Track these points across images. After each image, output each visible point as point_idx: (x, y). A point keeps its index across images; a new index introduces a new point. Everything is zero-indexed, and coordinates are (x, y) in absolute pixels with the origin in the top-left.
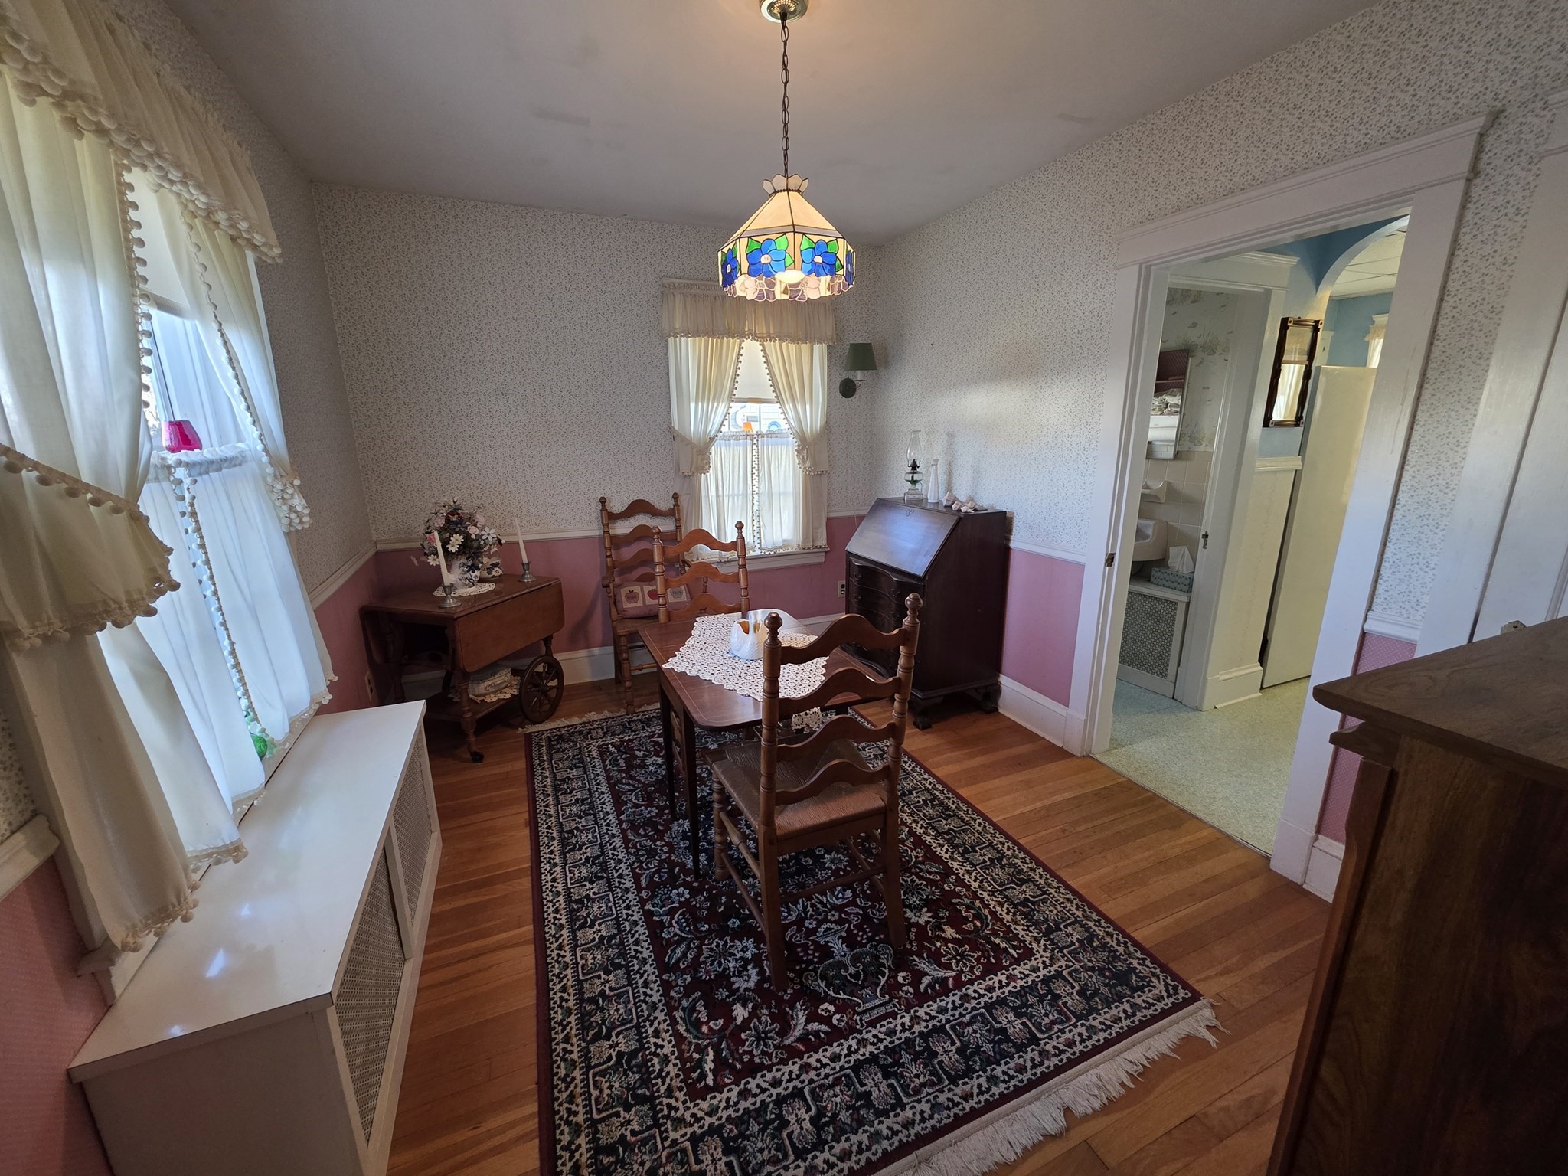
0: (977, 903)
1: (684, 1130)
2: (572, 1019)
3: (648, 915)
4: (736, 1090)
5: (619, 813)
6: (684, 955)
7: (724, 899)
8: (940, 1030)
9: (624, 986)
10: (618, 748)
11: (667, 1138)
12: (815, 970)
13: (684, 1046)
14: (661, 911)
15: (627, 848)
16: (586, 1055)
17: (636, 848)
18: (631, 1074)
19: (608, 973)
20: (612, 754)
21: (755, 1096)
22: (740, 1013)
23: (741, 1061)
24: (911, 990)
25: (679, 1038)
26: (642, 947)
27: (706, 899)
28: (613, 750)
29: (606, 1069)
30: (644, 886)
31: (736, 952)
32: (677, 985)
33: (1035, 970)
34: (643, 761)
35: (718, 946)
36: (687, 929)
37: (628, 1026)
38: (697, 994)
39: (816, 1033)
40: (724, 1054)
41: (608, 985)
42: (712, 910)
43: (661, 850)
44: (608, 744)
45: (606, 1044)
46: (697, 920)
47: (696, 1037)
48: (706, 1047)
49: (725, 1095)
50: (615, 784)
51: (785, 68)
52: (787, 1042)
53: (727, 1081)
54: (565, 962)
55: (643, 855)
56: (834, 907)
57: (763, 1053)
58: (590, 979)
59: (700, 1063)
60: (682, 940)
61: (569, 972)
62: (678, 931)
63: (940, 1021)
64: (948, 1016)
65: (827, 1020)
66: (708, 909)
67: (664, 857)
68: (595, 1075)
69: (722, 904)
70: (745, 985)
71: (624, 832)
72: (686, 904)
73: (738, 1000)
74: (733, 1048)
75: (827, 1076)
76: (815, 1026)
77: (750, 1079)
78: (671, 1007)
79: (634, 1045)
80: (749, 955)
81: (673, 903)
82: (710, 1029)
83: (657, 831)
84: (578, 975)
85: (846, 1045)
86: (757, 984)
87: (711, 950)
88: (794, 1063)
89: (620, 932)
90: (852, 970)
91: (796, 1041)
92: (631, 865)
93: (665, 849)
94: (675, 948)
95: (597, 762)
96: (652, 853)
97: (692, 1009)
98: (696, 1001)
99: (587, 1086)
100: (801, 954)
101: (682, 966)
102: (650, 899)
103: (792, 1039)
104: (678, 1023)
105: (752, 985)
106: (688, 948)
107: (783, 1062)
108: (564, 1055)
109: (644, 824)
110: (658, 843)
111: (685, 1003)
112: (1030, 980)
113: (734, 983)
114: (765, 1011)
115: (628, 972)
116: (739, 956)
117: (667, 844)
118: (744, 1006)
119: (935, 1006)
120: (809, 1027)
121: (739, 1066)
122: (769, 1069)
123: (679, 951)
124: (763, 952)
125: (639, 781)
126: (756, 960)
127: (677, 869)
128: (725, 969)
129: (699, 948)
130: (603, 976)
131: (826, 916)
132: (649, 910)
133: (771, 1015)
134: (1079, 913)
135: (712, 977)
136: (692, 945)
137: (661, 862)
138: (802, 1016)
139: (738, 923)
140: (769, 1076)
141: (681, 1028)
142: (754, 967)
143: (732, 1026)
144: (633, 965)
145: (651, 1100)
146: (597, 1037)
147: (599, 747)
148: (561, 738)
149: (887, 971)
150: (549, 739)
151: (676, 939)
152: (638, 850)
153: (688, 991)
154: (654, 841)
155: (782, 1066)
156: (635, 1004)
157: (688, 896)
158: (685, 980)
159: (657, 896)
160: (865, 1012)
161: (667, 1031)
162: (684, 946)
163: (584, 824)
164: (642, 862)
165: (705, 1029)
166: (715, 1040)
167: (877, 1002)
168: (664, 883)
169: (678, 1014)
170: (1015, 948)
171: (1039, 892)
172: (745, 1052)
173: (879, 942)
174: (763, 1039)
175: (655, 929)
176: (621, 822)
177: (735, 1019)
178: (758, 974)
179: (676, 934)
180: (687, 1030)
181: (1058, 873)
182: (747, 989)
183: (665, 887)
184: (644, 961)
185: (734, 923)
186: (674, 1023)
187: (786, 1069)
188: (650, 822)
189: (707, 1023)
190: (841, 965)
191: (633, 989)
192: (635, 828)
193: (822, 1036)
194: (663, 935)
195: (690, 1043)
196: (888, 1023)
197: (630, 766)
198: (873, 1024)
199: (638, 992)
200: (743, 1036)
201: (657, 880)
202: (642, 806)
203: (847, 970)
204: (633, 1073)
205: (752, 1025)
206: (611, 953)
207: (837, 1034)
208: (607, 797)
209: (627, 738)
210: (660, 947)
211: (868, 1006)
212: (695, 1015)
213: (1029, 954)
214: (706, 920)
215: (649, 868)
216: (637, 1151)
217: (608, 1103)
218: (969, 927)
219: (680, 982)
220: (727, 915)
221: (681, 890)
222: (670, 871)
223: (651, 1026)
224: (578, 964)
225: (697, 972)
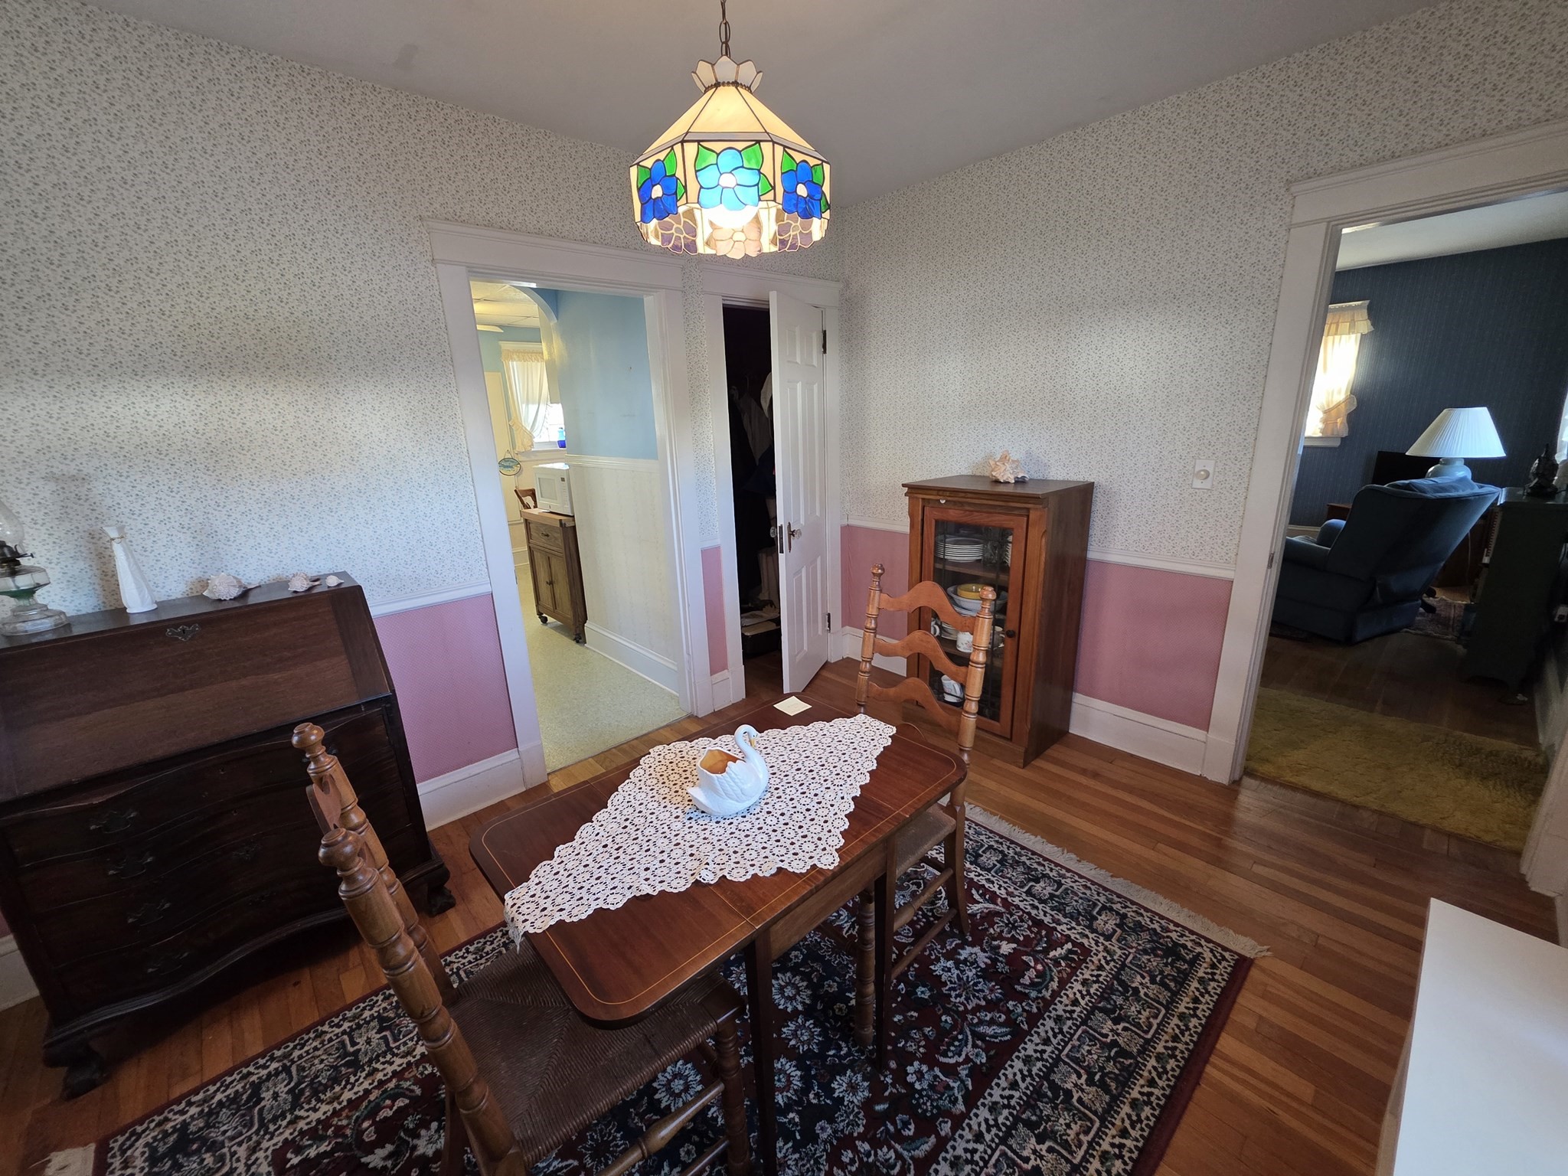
1: (1109, 946)
2: (1135, 1094)
3: (971, 1101)
4: (1059, 928)
6: (992, 1022)
9: (1065, 1063)
11: (1124, 954)
12: (931, 910)
13: (1065, 976)
14: (956, 1085)
16: (1143, 1051)
19: (1068, 1094)
21: (1052, 916)
22: (1006, 948)
23: (1039, 933)
25: (1063, 983)
26: (1015, 1074)
27: (908, 1038)
29: (1134, 1026)
30: (933, 1139)
31: (955, 976)
32: (1024, 1010)
35: (960, 996)
36: (960, 1037)
37: (1091, 1031)
38: (1018, 988)
39: (982, 896)
40: (1045, 945)
42: (918, 1025)
43: (852, 1162)
45: (1120, 1041)
46: (942, 1033)
47: (1051, 970)
48: (1051, 959)
49: (1068, 932)
52: (1003, 910)
53: (1059, 935)
54: (1102, 1163)
57: (1023, 919)
58: (1090, 1109)
59: (1065, 958)
60: (975, 1034)
61: (1105, 1146)
62: (970, 1046)
65: (967, 893)
66: (920, 1029)
68: (1147, 1032)
69: (905, 1017)
70: (981, 955)
72: (929, 1060)
73: (998, 954)
74: (1036, 941)
76: (977, 898)
77: (1045, 922)
78: (1047, 1004)
79: (1099, 1016)
80: (950, 964)
81: (936, 1077)
82: (1036, 964)
84: (1099, 1129)
85: (976, 880)
86: (972, 945)
87: (967, 999)
89: (1017, 1119)
90: (913, 888)
91: (997, 905)
93: (847, 1156)
97: (1035, 983)
98: (1024, 986)
99: (1157, 1032)
100: (922, 924)
101: (1003, 1017)
102: (947, 1114)
104: (1053, 991)
105: (977, 949)
106: (981, 1022)
107: (1018, 907)
108: (1163, 1073)
111: (1033, 994)
113: (986, 963)
114: (991, 931)
115: (1050, 1070)
116: (957, 972)
118: (999, 947)
120: (980, 901)
121: (1044, 933)
122: (1029, 914)
123: (990, 1031)
124: (940, 953)
126: (951, 955)
127: (879, 1108)
128: (978, 977)
129: (972, 1013)
130: (1076, 1096)
132: (965, 1103)
133: (990, 928)
135: (993, 984)
136: (976, 1021)
137: (876, 1144)
138: (974, 908)
139: (921, 989)
140: (1034, 912)
141: (1054, 985)
143: (1021, 949)
144: (1040, 1070)
145: (1116, 977)
146: (1123, 1053)
151: (979, 1043)
153: (1022, 997)
156: (1070, 1039)
157: (916, 1063)
158: (1015, 1006)
159: (938, 1107)
161: (1066, 995)
162: (981, 1029)
165: (1039, 967)
166: (1041, 956)
167: (930, 869)
168: (912, 1111)
169: (1047, 994)
172: (1032, 932)
174: (1013, 925)
175: (983, 1077)
177: (1014, 949)
178: (963, 949)
179: (975, 1046)
180: (1052, 979)
182: (983, 952)
183: (919, 1105)
184: (1027, 1061)
185: (924, 993)
186: (1055, 994)
187: (1021, 905)
189: (1034, 968)
190: (913, 895)
191: (1061, 1051)
193: (980, 893)
194: (984, 1061)
195: (1059, 972)
196: (942, 860)
199: (1059, 1044)
200: (1022, 938)
201: (912, 1127)
203: (916, 891)
204: (1115, 1002)
205: (1009, 935)
210: (1000, 1054)
212: (1036, 980)
214: (936, 1022)
215: (899, 1156)
217: (1149, 1007)
220: (920, 1005)
221: (911, 1079)
222: (889, 1116)
223: (1074, 1011)
224: (1090, 1143)
225: (999, 1000)
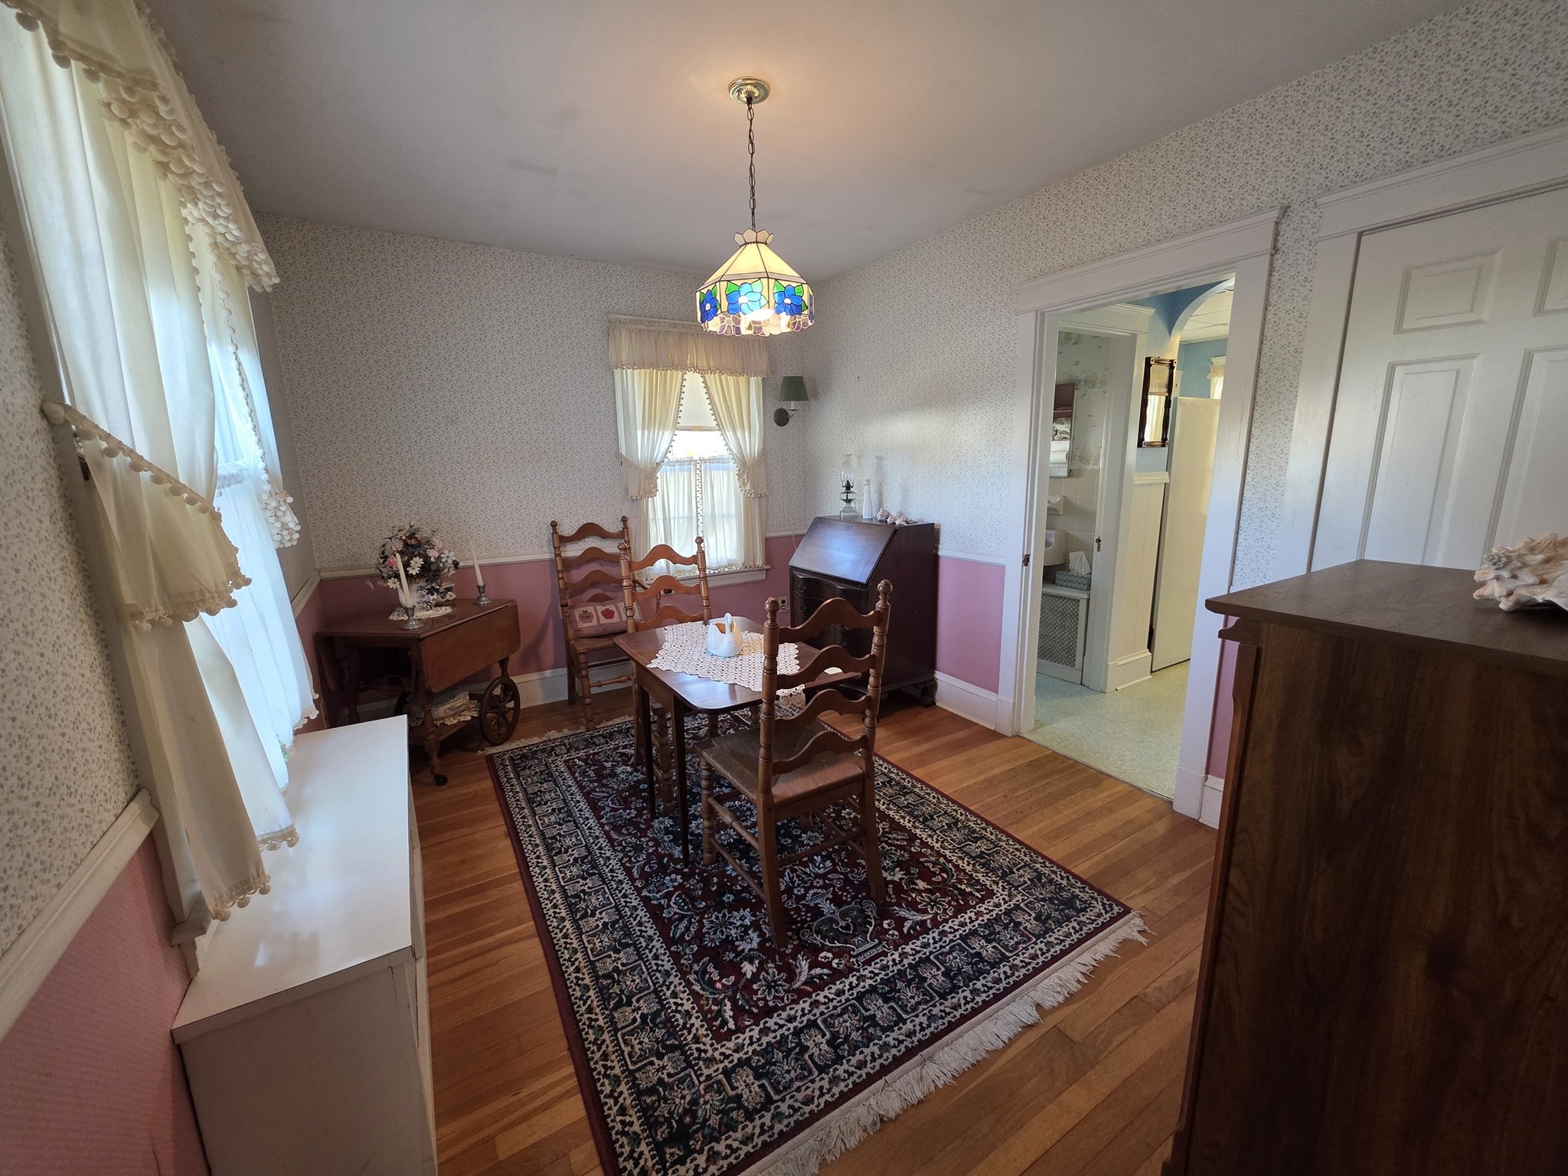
0: (942, 860)
1: (716, 1067)
2: (591, 993)
3: (646, 901)
4: (757, 1029)
5: (599, 818)
6: (687, 929)
7: (715, 880)
8: (926, 960)
9: (636, 961)
10: (585, 761)
11: (701, 1075)
12: (810, 927)
13: (702, 1002)
14: (658, 896)
15: (613, 846)
16: (612, 1021)
17: (622, 845)
18: (657, 1030)
19: (617, 952)
20: (580, 767)
21: (775, 1031)
22: (749, 969)
23: (757, 1006)
24: (896, 933)
25: (696, 997)
26: (646, 927)
27: (699, 882)
28: (580, 763)
29: (633, 1030)
30: (637, 876)
31: (735, 921)
32: (686, 954)
33: (998, 905)
34: (612, 771)
35: (717, 918)
36: (686, 907)
37: (646, 992)
38: (706, 959)
39: (820, 976)
40: (740, 1003)
41: (619, 962)
42: (706, 890)
43: (647, 845)
44: (574, 759)
45: (629, 1009)
46: (694, 899)
47: (711, 993)
48: (723, 999)
49: (748, 1034)
50: (589, 793)
51: (751, 142)
52: (795, 987)
53: (747, 1023)
54: (573, 948)
55: (630, 851)
56: (817, 876)
57: (775, 997)
58: (601, 959)
59: (720, 1013)
60: (682, 917)
61: (579, 955)
62: (677, 911)
63: (925, 954)
64: (931, 948)
65: (828, 965)
66: (702, 889)
67: (650, 851)
68: (623, 1036)
69: (714, 884)
70: (749, 947)
71: (607, 833)
72: (680, 887)
73: (745, 959)
74: (747, 997)
75: (835, 1008)
76: (818, 971)
77: (767, 1019)
78: (683, 974)
79: (656, 1007)
80: (747, 922)
81: (668, 888)
82: (723, 985)
83: (639, 829)
84: (589, 957)
85: (847, 982)
86: (759, 944)
87: (712, 922)
88: (804, 1002)
89: (622, 917)
90: (843, 923)
91: (803, 985)
92: (620, 860)
93: (651, 844)
94: (677, 925)
95: (566, 775)
96: (638, 849)
97: (704, 971)
98: (705, 965)
99: (618, 1044)
100: (795, 916)
101: (687, 938)
102: (646, 886)
103: (799, 983)
104: (693, 984)
105: (755, 945)
106: (690, 923)
107: (795, 1002)
108: (590, 1023)
109: (625, 825)
110: (643, 839)
111: (696, 967)
112: (994, 913)
113: (738, 946)
114: (771, 965)
115: (637, 949)
116: (738, 924)
117: (651, 839)
118: (751, 963)
119: (918, 943)
120: (813, 972)
121: (755, 1011)
122: (784, 1009)
123: (682, 926)
124: (760, 919)
125: (613, 788)
126: (755, 926)
127: (666, 859)
128: (728, 936)
129: (700, 922)
130: (613, 955)
131: (812, 883)
132: (646, 896)
133: (777, 967)
134: (1027, 859)
135: (717, 944)
136: (693, 920)
137: (649, 855)
138: (804, 965)
139: (732, 897)
140: (784, 1015)
141: (697, 988)
142: (754, 932)
143: (743, 981)
144: (640, 943)
145: (680, 1047)
146: (619, 1005)
147: (565, 762)
148: (524, 757)
149: (873, 921)
150: (512, 759)
151: (676, 916)
152: (625, 847)
153: (697, 958)
154: (639, 838)
155: (794, 1006)
156: (649, 974)
157: (681, 881)
158: (692, 949)
159: (651, 883)
160: (860, 954)
161: (684, 992)
162: (685, 922)
163: (565, 830)
164: (630, 857)
165: (719, 985)
166: (730, 993)
167: (868, 946)
168: (656, 873)
169: (692, 977)
170: (978, 891)
171: (992, 846)
172: (759, 999)
173: (863, 898)
174: (774, 987)
175: (655, 912)
176: (602, 826)
177: (745, 974)
178: (759, 936)
179: (675, 913)
180: (702, 989)
181: (1005, 829)
182: (750, 950)
183: (657, 875)
184: (650, 939)
185: (728, 898)
186: (689, 984)
187: (798, 1007)
188: (630, 822)
189: (720, 981)
190: (832, 921)
191: (645, 963)
192: (617, 829)
193: (825, 977)
194: (664, 915)
195: (707, 999)
196: (881, 961)
197: (600, 776)
198: (868, 963)
199: (650, 964)
200: (755, 987)
201: (648, 870)
202: (619, 809)
203: (837, 924)
204: (660, 1029)
205: (761, 977)
206: (616, 935)
207: (837, 975)
208: (583, 805)
209: (592, 752)
210: (664, 926)
211: (861, 949)
212: (707, 976)
213: (991, 894)
214: (702, 898)
215: (638, 862)
216: (676, 1088)
217: (641, 1055)
218: (938, 879)
219: (688, 951)
220: (721, 893)
221: (673, 876)
222: (660, 862)
223: (668, 989)
224: (586, 948)
225: (702, 941)
